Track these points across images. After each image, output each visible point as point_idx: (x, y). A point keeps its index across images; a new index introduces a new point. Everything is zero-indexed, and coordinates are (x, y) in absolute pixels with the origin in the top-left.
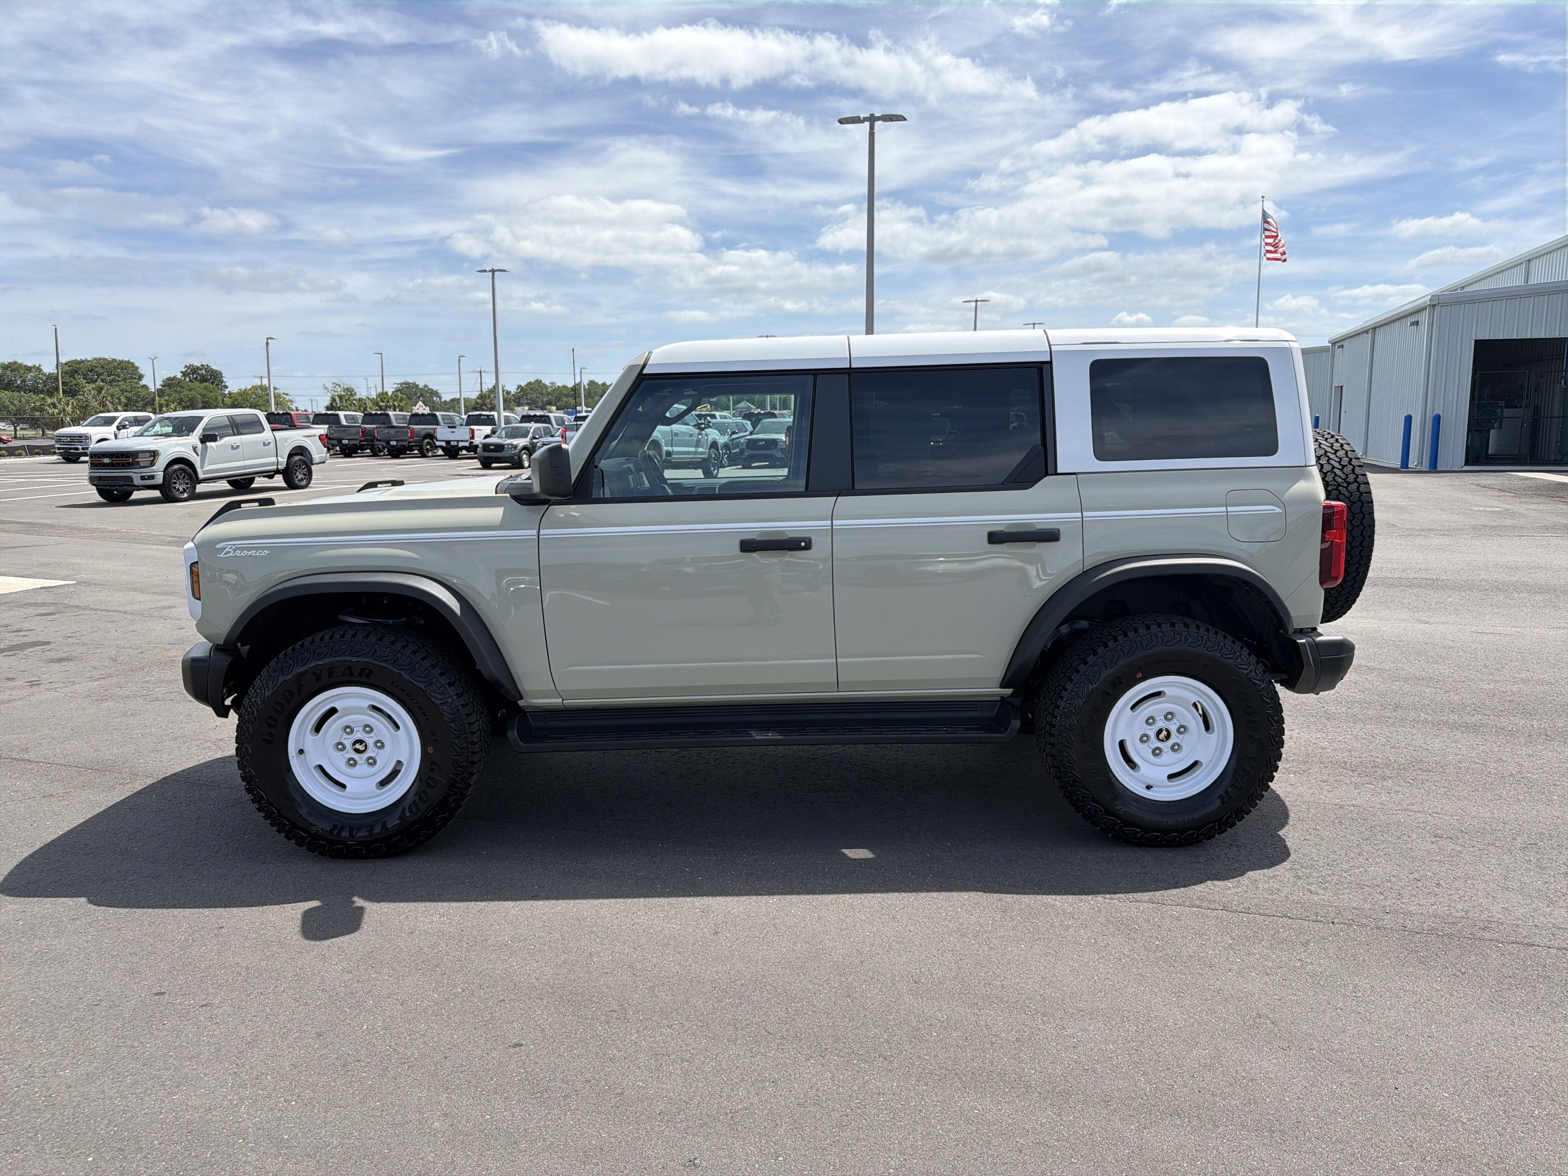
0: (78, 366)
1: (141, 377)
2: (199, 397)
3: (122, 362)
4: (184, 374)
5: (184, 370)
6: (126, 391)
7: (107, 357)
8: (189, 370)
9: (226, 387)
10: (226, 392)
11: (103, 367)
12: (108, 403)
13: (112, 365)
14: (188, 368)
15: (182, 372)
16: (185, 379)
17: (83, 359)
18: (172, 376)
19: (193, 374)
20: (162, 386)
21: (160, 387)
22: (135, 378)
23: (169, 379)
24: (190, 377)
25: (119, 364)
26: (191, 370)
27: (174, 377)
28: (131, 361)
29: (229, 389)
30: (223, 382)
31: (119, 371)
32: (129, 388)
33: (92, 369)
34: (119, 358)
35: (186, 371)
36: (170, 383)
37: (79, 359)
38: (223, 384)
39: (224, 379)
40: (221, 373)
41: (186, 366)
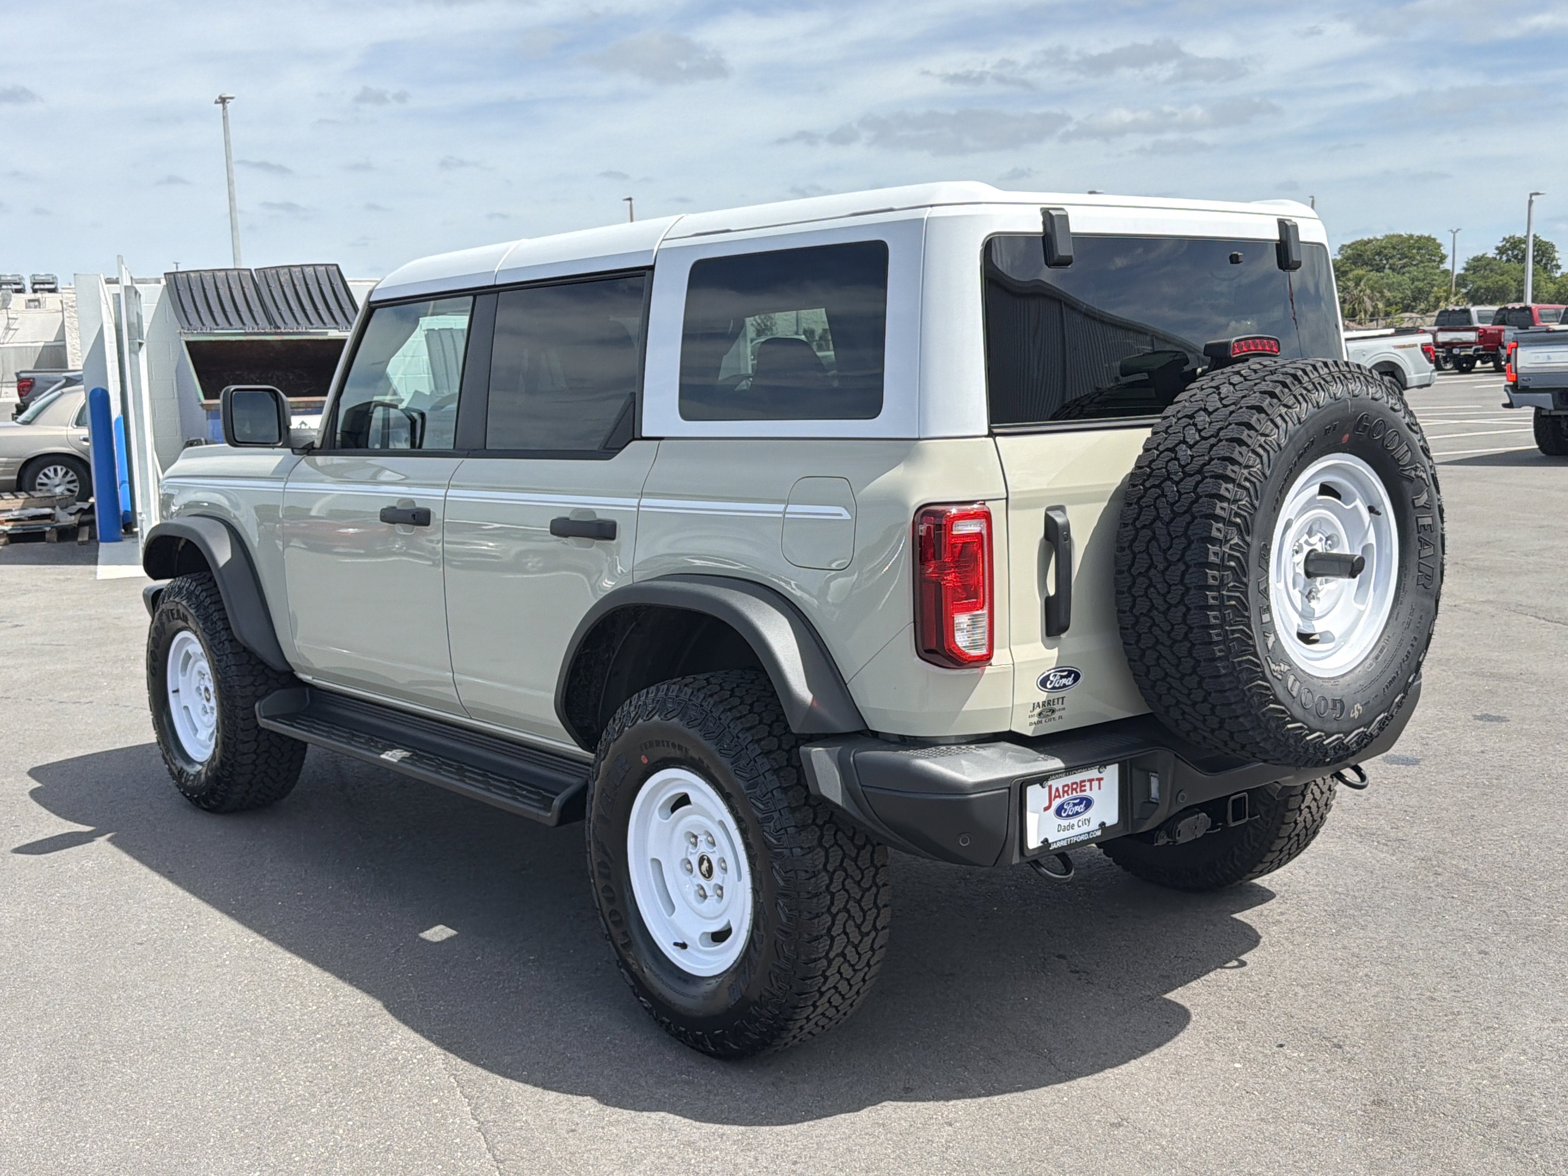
0: (1363, 248)
1: (1443, 258)
2: (1513, 283)
3: (1420, 238)
4: (1501, 251)
5: (1500, 245)
6: (1418, 280)
7: (1403, 233)
8: (1508, 245)
9: (1558, 267)
10: (1558, 275)
11: (1394, 248)
12: (1366, 299)
13: (1407, 244)
14: (1507, 242)
15: (1497, 248)
16: (1501, 258)
17: (1371, 238)
18: (1480, 254)
19: (1512, 251)
20: (1466, 269)
21: (1462, 272)
22: (1434, 261)
23: (1476, 259)
24: (1508, 255)
25: (1417, 241)
26: (1511, 244)
27: (1483, 256)
28: (1433, 237)
29: (1562, 270)
30: (1554, 259)
31: (1414, 251)
32: (1421, 276)
33: (1381, 252)
34: (1417, 233)
35: (1504, 246)
36: (1478, 265)
37: (1366, 238)
38: (1554, 263)
39: (1557, 255)
40: (1553, 246)
41: (1504, 239)
